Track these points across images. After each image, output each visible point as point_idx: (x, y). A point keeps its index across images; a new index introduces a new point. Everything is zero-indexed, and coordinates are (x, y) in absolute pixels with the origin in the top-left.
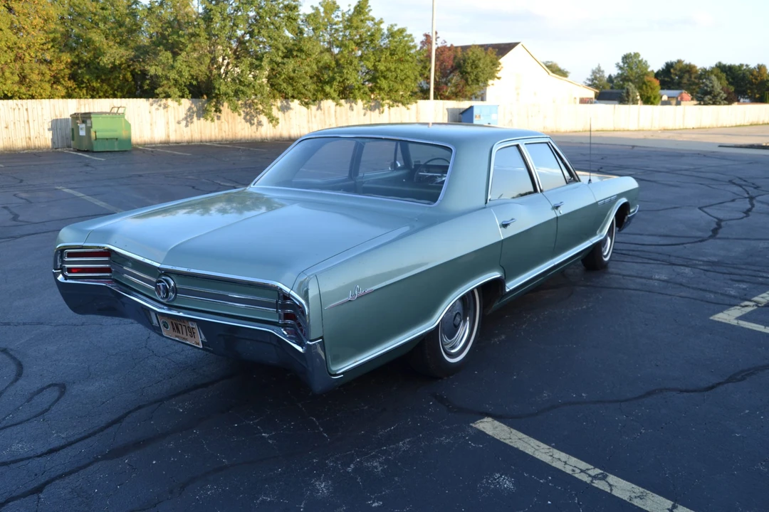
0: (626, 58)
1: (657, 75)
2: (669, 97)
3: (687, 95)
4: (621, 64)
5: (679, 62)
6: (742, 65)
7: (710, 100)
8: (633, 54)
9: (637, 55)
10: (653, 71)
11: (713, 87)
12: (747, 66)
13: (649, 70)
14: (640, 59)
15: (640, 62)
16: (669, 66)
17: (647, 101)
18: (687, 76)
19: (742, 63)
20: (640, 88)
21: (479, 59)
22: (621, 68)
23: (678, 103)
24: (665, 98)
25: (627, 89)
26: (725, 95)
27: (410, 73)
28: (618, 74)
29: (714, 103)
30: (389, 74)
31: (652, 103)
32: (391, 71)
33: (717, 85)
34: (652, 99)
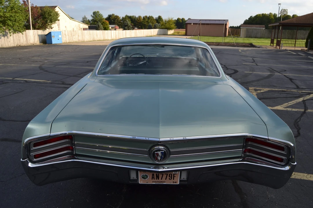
0: (94, 13)
1: (106, 19)
2: (112, 28)
3: (117, 27)
4: (93, 15)
5: (113, 15)
6: (133, 16)
7: (127, 28)
8: (97, 11)
9: (98, 12)
10: (104, 18)
11: (127, 24)
12: (135, 16)
13: (103, 17)
14: (100, 13)
15: (100, 14)
16: (110, 16)
17: (105, 29)
18: (117, 19)
19: (133, 15)
20: (102, 24)
21: (51, 12)
22: (93, 17)
23: (115, 30)
24: (110, 28)
25: (98, 25)
26: (132, 26)
27: (21, 18)
28: (92, 19)
29: (129, 30)
30: (12, 18)
31: (107, 30)
32: (12, 17)
33: (129, 23)
34: (107, 28)
